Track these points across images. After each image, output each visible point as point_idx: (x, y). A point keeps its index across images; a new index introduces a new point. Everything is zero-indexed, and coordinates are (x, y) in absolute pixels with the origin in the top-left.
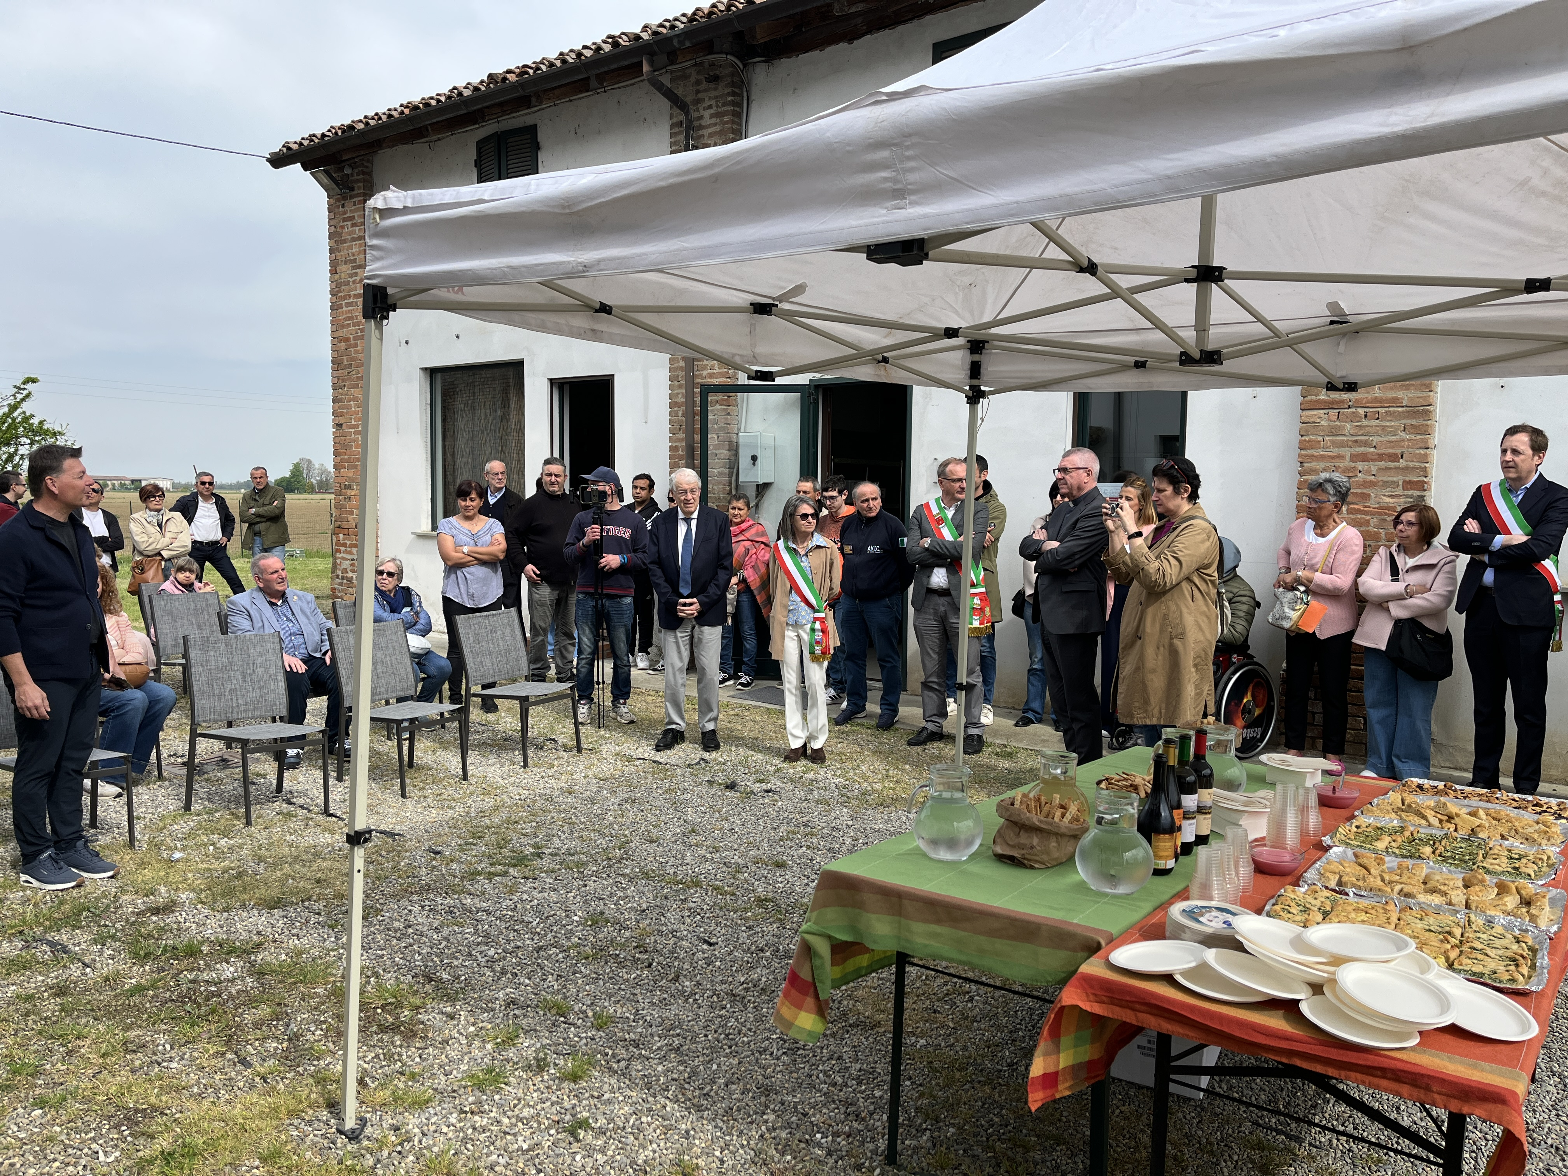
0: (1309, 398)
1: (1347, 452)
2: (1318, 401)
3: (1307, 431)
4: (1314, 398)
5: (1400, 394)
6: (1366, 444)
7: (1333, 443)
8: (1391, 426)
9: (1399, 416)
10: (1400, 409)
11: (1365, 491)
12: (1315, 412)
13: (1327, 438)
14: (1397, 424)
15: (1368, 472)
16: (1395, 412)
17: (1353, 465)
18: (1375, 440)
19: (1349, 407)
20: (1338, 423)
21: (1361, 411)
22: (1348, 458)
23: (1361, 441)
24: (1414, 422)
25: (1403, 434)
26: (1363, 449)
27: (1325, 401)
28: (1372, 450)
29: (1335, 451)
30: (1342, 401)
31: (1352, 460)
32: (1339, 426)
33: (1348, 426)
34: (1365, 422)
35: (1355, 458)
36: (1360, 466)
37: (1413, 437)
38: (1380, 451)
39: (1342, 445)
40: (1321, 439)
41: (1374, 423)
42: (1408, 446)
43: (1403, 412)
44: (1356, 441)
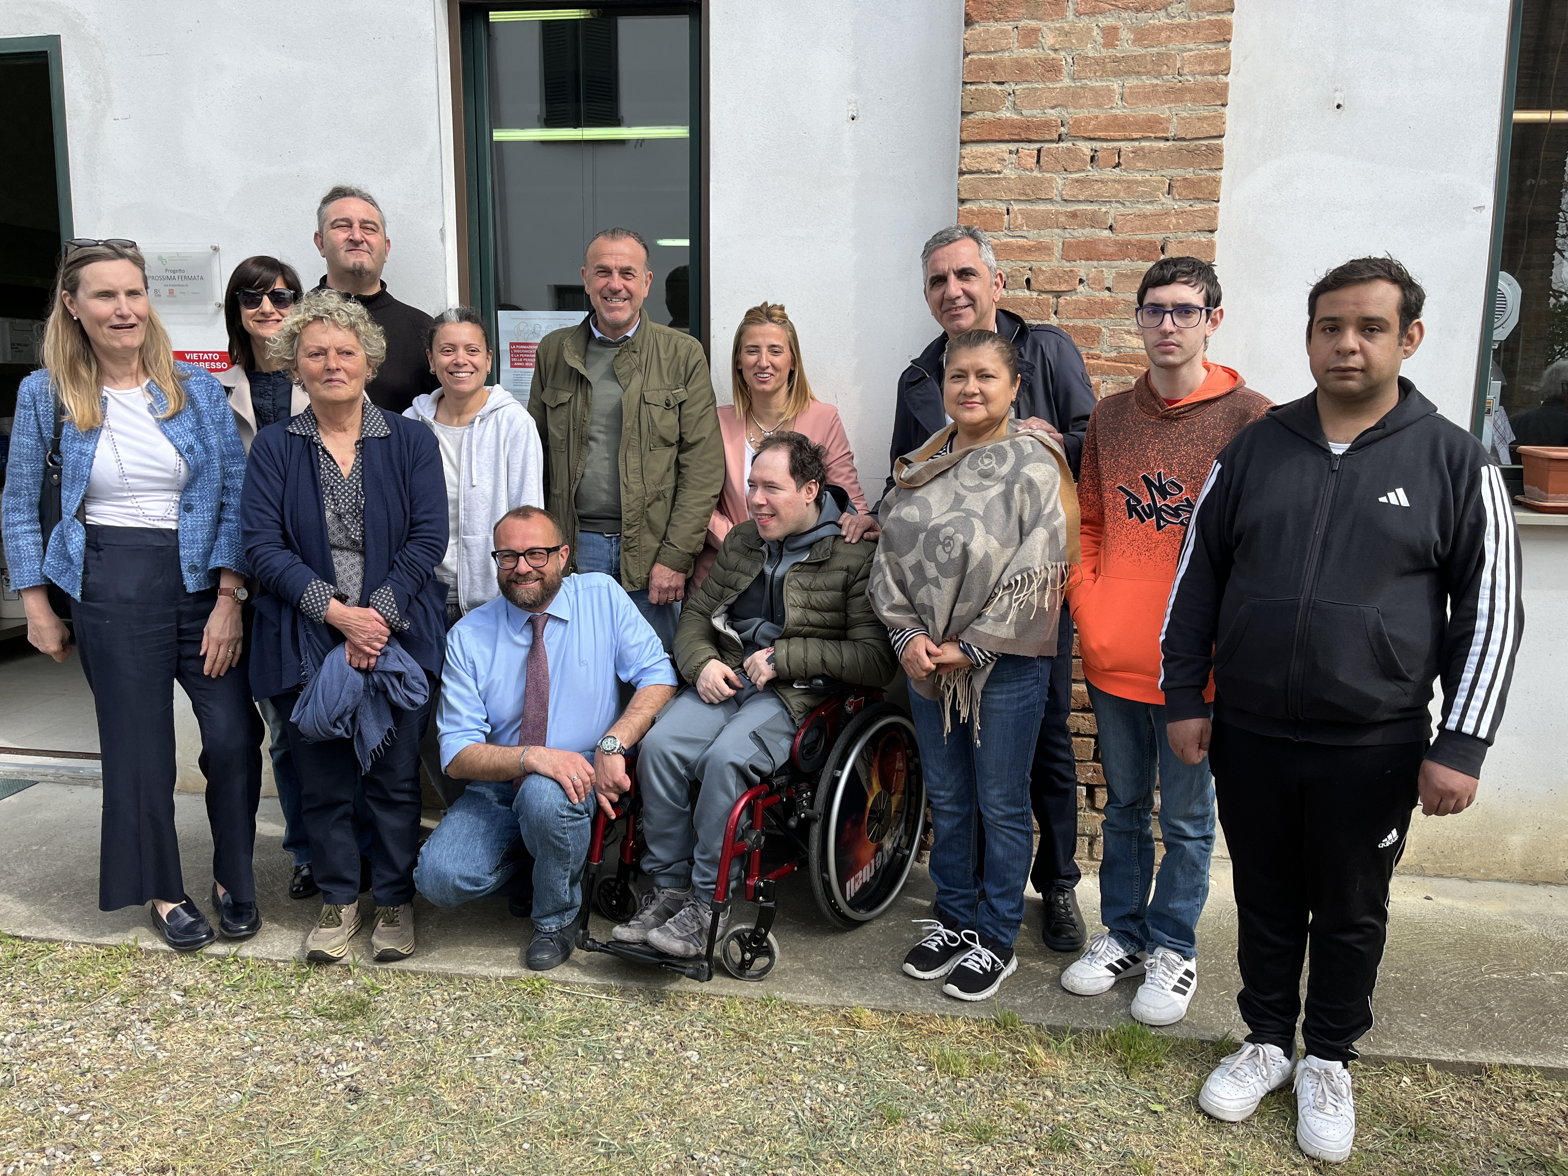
0: (979, 115)
1: (1054, 237)
2: (999, 124)
3: (976, 190)
4: (988, 115)
5: (1163, 111)
6: (1094, 221)
7: (1029, 217)
8: (1145, 182)
9: (1161, 160)
10: (1162, 144)
11: (1091, 323)
12: (992, 148)
13: (1016, 207)
14: (1156, 177)
15: (1098, 281)
16: (1152, 151)
17: (1067, 266)
18: (1112, 211)
19: (1060, 139)
20: (1036, 173)
21: (1085, 148)
22: (1057, 251)
23: (1084, 213)
24: (1189, 173)
25: (1167, 200)
26: (1088, 231)
27: (1012, 124)
28: (1107, 233)
29: (1033, 236)
30: (1047, 125)
31: (1065, 257)
32: (1041, 181)
33: (1059, 181)
34: (1093, 173)
35: (1072, 251)
36: (1082, 268)
37: (1186, 205)
38: (1120, 237)
39: (1044, 222)
40: (1002, 207)
41: (1110, 173)
42: (1178, 227)
43: (1170, 151)
44: (1074, 215)
